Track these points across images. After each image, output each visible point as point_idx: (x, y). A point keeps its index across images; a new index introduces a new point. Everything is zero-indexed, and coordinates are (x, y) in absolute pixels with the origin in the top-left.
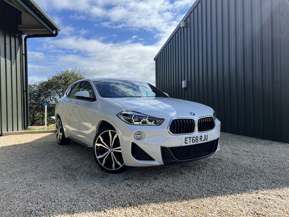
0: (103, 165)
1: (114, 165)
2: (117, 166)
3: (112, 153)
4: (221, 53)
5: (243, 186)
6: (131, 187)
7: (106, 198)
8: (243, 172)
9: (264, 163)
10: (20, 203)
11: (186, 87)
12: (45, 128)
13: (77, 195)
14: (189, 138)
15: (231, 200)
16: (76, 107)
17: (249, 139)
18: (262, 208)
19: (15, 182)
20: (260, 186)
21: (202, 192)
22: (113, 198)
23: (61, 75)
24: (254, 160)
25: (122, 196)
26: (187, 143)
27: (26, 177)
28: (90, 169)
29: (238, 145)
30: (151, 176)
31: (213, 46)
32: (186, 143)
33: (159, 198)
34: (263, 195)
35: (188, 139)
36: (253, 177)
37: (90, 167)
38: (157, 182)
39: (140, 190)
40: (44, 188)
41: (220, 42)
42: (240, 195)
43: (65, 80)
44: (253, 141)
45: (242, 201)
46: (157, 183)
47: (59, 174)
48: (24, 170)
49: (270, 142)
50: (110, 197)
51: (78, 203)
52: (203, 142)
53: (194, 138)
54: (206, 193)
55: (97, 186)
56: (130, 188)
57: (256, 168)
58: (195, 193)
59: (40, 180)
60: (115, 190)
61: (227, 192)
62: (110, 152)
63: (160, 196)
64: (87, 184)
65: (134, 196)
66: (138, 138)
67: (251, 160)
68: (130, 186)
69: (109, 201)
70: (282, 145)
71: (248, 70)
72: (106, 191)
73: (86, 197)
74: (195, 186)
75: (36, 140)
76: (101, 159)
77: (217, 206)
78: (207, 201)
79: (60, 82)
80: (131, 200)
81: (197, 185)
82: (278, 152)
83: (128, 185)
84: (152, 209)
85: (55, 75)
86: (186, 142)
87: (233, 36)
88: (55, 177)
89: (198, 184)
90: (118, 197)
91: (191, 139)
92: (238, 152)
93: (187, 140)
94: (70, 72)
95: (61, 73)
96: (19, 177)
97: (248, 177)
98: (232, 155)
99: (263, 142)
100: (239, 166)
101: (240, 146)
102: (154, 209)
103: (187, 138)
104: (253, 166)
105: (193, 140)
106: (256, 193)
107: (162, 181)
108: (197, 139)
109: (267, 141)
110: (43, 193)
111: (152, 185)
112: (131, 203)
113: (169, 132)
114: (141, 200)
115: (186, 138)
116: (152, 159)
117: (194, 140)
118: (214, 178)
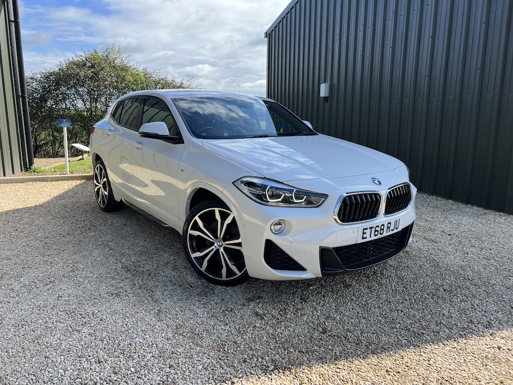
0: (203, 269)
1: (224, 271)
2: (230, 272)
3: (222, 250)
4: (402, 36)
5: (463, 316)
6: (265, 320)
7: (226, 349)
8: (454, 283)
9: (484, 262)
10: (66, 361)
11: (328, 96)
12: (64, 168)
13: (170, 342)
14: (370, 228)
15: (452, 353)
16: (138, 149)
17: (441, 202)
18: (510, 373)
19: (42, 306)
20: (492, 318)
21: (395, 333)
22: (238, 349)
23: (84, 59)
24: (466, 255)
25: (253, 343)
26: (366, 238)
27: (61, 294)
28: (177, 272)
29: (428, 217)
30: (294, 293)
31: (387, 20)
32: (363, 238)
33: (322, 349)
34: (503, 341)
35: (368, 231)
36: (474, 296)
37: (175, 268)
38: (309, 308)
39: (283, 328)
40: (101, 320)
41: (402, 14)
42: (465, 341)
43: (93, 70)
44: (452, 208)
45: (472, 355)
46: (308, 310)
47: (122, 285)
48: (52, 274)
49: (481, 211)
50: (232, 346)
51: (176, 361)
52: (391, 233)
53: (377, 229)
54: (403, 335)
55: (201, 316)
56: (264, 322)
57: (475, 274)
58: (383, 335)
59: (89, 302)
60: (237, 327)
61: (441, 333)
62: (218, 247)
63: (324, 342)
64: (181, 311)
65: (276, 342)
66: (277, 231)
67: (461, 255)
68: (263, 318)
69: (233, 356)
70: (504, 218)
71: (455, 75)
72: (222, 331)
73: (188, 345)
74: (380, 318)
75: (55, 198)
76: (200, 260)
77: (432, 367)
78: (410, 355)
79: (82, 74)
80: (274, 353)
81: (382, 316)
82: (502, 235)
83: (257, 314)
84: (318, 376)
85: (73, 58)
86: (365, 236)
87: (430, 4)
88: (115, 292)
89: (384, 314)
90: (247, 346)
91: (373, 230)
92: (434, 235)
93: (365, 233)
94: (100, 54)
95: (83, 55)
96: (46, 294)
97: (465, 295)
98: (424, 241)
99: (468, 209)
100: (444, 269)
101: (432, 220)
102: (321, 376)
103: (367, 229)
104: (468, 269)
105: (375, 231)
106: (491, 335)
107: (317, 304)
108: (383, 229)
109: (475, 208)
110: (104, 336)
111: (301, 315)
112: (277, 362)
113: (335, 219)
114: (292, 352)
115: (364, 229)
116: (301, 268)
117: (378, 231)
118: (407, 297)
